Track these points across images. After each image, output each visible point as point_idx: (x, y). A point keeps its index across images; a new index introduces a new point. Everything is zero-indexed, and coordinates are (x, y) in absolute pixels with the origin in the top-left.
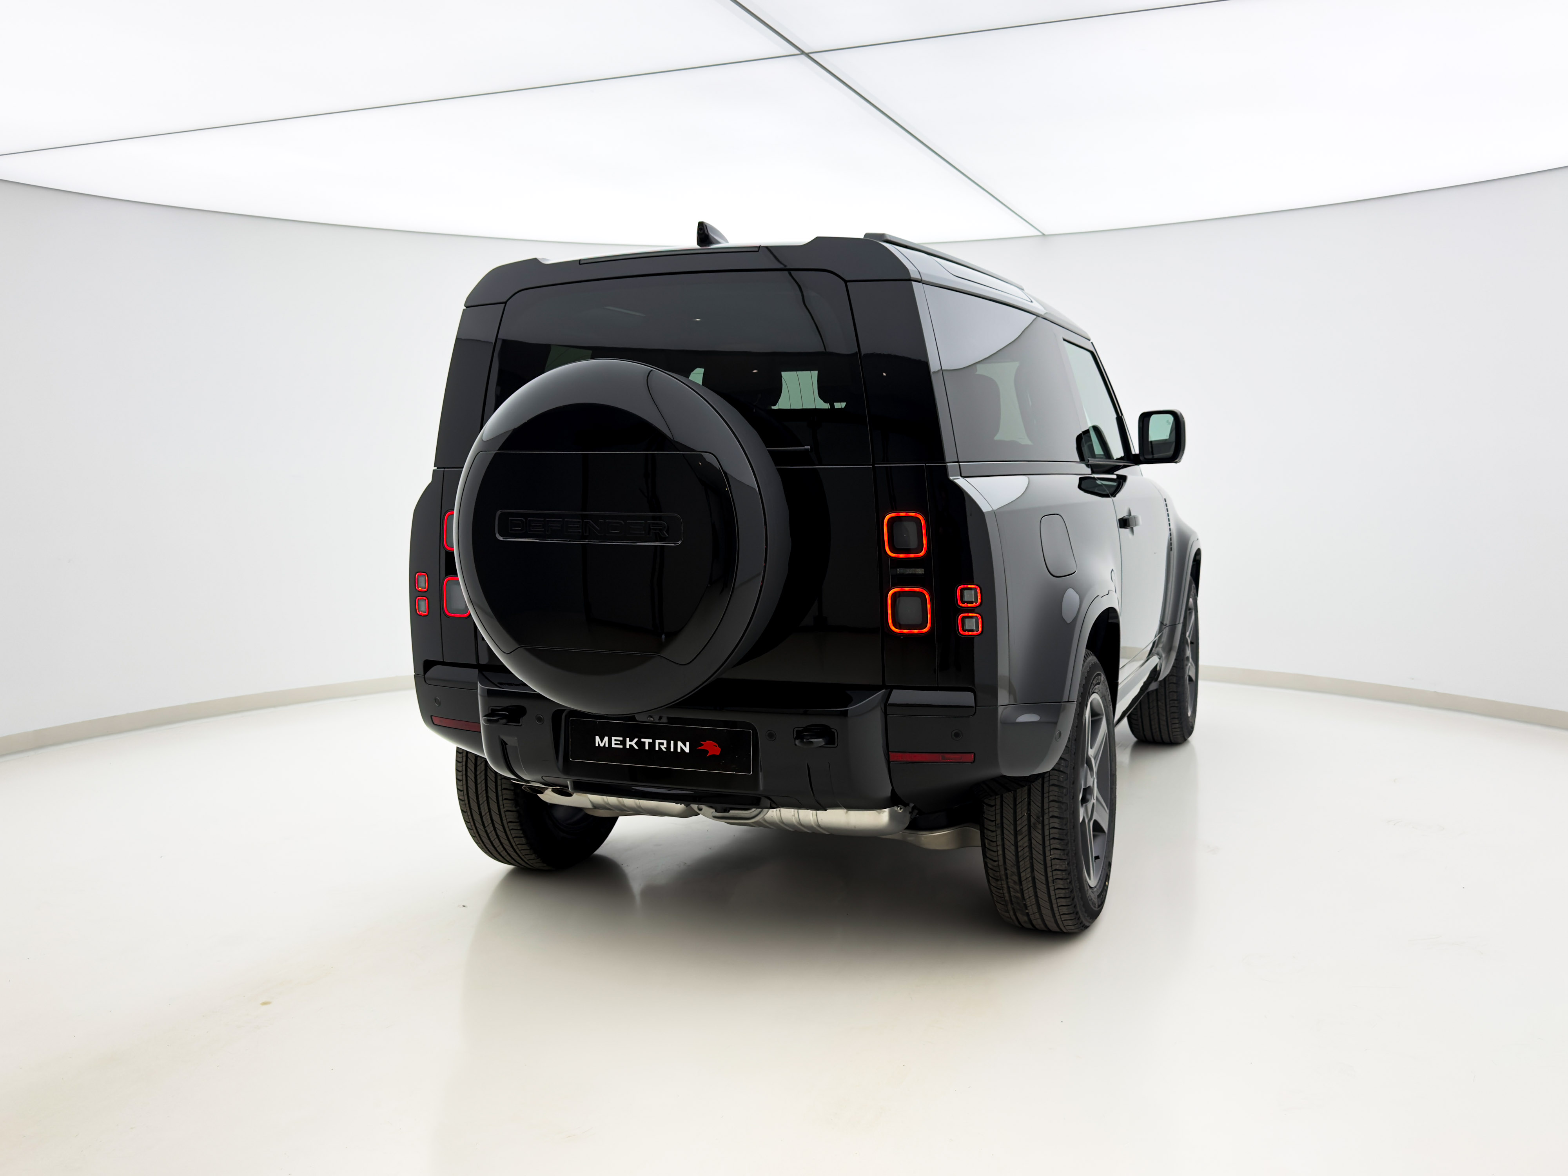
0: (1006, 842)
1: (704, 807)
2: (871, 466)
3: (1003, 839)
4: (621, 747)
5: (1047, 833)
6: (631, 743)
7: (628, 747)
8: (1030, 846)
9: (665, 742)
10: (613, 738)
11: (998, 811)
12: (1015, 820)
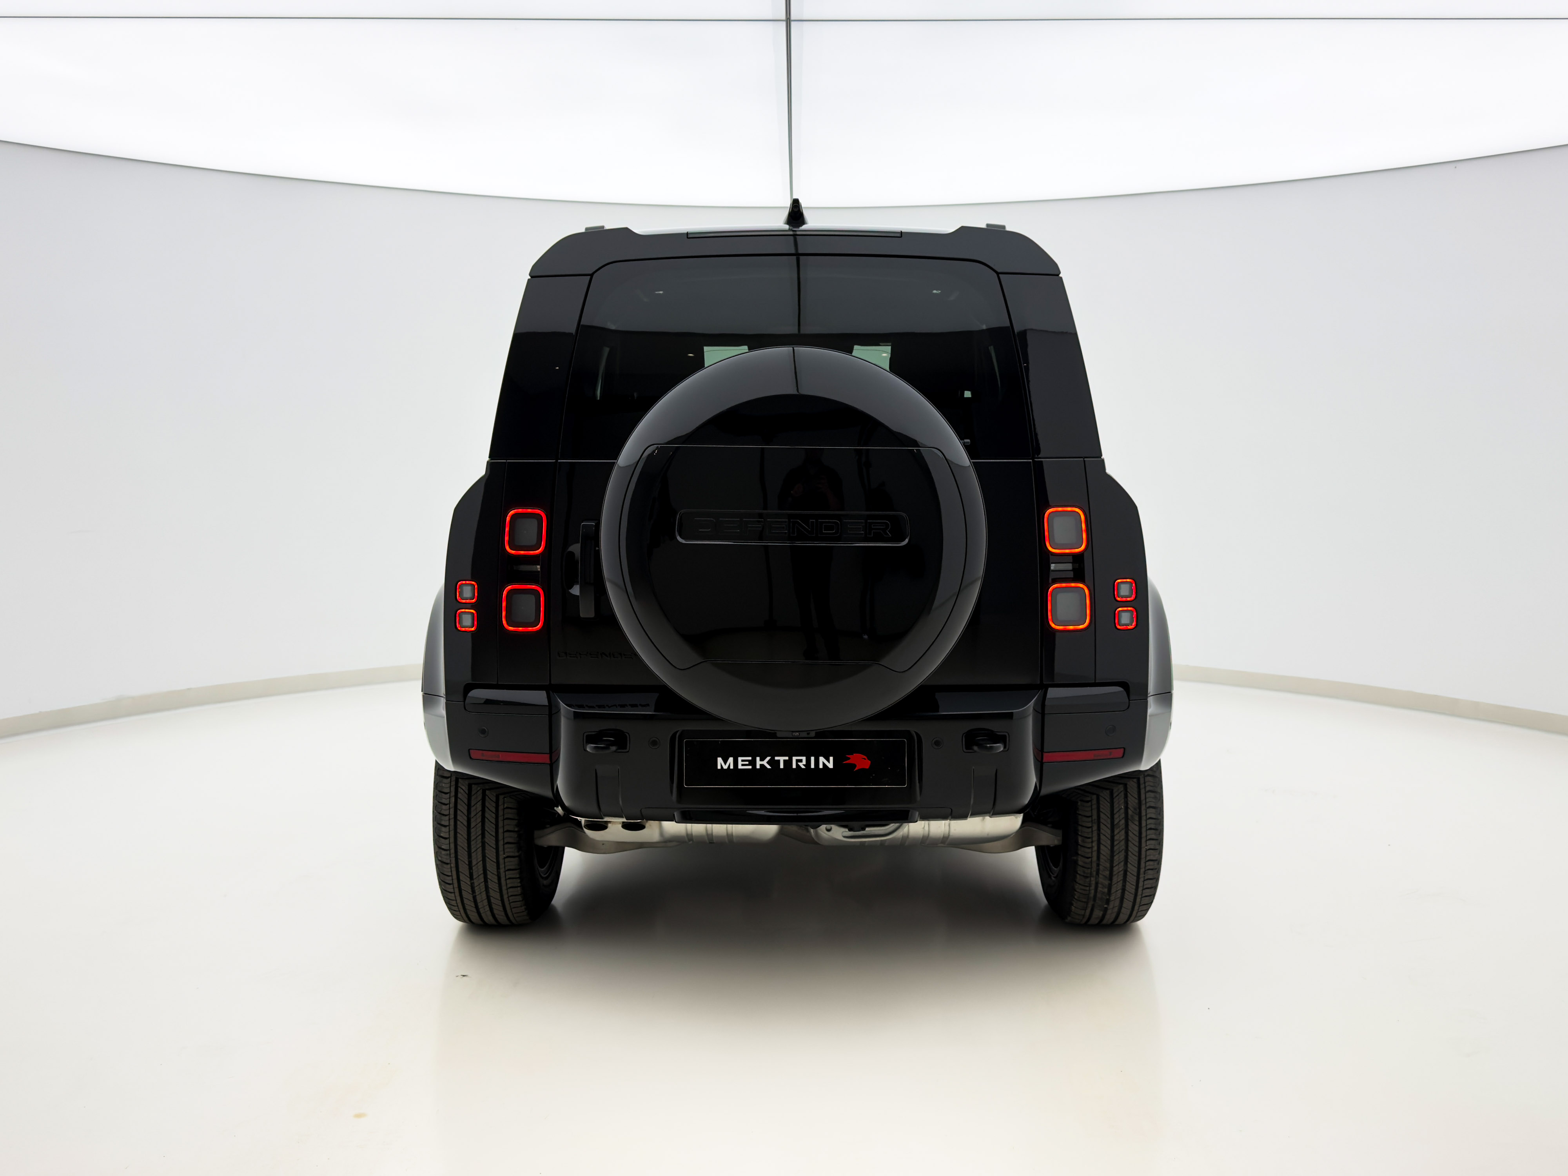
0: (1102, 837)
1: (833, 826)
2: (1031, 461)
3: (1099, 835)
4: (750, 767)
5: (1144, 824)
6: (762, 763)
7: (758, 767)
8: (1127, 840)
9: (804, 758)
10: (740, 759)
11: (1094, 807)
12: (1112, 814)
